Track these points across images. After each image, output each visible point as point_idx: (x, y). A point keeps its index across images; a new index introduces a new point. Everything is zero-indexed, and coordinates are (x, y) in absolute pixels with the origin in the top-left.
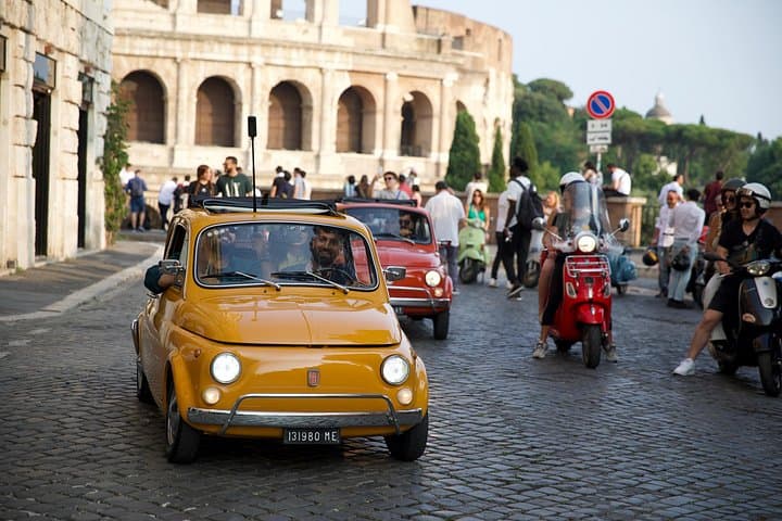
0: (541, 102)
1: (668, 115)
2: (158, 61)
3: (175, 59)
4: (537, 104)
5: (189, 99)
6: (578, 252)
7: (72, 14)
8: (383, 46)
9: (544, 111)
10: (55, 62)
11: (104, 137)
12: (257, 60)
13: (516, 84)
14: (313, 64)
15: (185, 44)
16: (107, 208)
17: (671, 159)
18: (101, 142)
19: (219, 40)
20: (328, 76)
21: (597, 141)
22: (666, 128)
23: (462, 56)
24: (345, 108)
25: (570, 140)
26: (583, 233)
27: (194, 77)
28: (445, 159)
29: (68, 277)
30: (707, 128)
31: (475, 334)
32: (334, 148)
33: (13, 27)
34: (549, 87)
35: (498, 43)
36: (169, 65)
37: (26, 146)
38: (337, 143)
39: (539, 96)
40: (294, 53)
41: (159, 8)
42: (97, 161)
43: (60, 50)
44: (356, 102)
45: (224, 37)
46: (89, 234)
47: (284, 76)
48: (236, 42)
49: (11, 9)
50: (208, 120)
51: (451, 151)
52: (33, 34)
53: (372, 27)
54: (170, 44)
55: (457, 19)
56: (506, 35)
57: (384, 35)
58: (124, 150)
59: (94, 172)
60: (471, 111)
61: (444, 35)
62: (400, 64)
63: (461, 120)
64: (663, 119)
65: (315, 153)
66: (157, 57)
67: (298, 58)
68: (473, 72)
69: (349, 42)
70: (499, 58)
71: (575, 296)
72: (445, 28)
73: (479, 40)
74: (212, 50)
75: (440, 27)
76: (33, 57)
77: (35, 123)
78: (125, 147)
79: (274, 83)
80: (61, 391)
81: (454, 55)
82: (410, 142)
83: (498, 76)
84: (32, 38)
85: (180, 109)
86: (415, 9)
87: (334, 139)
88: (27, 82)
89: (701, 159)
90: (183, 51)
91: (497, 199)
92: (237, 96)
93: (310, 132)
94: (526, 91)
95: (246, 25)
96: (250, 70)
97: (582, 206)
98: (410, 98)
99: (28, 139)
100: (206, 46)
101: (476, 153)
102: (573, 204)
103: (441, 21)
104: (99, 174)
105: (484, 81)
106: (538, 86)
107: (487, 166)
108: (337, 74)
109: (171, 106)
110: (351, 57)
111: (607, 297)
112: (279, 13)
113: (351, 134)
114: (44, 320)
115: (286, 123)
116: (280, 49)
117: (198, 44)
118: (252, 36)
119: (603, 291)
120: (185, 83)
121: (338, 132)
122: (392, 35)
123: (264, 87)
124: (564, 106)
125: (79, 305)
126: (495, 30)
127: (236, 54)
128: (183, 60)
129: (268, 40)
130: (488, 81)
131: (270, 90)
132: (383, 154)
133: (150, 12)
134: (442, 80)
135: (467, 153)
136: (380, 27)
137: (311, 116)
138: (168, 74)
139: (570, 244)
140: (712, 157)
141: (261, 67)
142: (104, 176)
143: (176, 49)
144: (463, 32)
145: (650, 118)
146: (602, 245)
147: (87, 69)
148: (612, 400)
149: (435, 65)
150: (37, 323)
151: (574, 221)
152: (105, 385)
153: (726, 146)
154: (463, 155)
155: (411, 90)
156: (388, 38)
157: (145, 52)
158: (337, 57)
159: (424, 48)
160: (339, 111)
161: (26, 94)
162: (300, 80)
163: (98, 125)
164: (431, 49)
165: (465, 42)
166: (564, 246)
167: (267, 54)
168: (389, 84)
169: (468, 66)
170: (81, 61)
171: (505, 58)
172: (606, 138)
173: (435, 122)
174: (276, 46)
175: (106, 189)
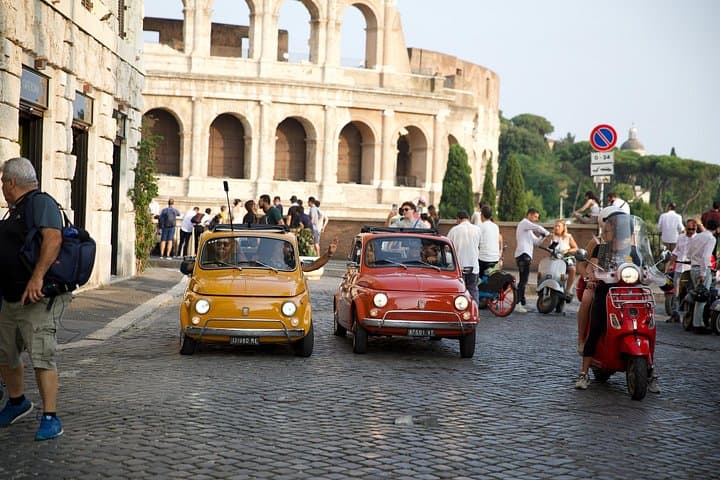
0: (524, 136)
1: (642, 148)
2: (175, 100)
3: (190, 97)
4: (520, 137)
5: (203, 134)
6: (621, 283)
7: (108, 55)
8: (381, 85)
9: (526, 144)
10: (93, 99)
11: (135, 170)
12: (266, 98)
13: (502, 120)
14: (316, 102)
15: (199, 83)
16: (137, 237)
17: (645, 188)
18: (133, 175)
19: (231, 80)
20: (330, 113)
21: (600, 172)
22: (641, 159)
23: (454, 94)
24: (345, 142)
25: (552, 170)
26: (626, 264)
27: (207, 114)
28: (438, 188)
29: (105, 304)
30: (679, 159)
31: (511, 363)
32: (335, 178)
33: (55, 67)
34: (531, 122)
35: (485, 83)
36: (185, 103)
37: (66, 180)
38: (338, 174)
39: (522, 130)
40: (299, 91)
41: (176, 52)
42: (129, 193)
43: (97, 89)
44: (356, 136)
45: (235, 78)
46: (121, 261)
47: (290, 112)
48: (246, 82)
49: (55, 51)
50: (220, 154)
51: (445, 181)
52: (73, 74)
53: (371, 68)
54: (186, 84)
55: (448, 60)
56: (493, 74)
57: (381, 75)
58: (154, 182)
59: (126, 203)
60: (462, 143)
61: (436, 74)
62: (397, 101)
63: (454, 153)
64: (638, 151)
65: (318, 184)
66: (174, 96)
67: (303, 96)
68: (464, 108)
69: (350, 82)
70: (487, 96)
71: (619, 327)
72: (438, 69)
73: (469, 79)
74: (224, 90)
75: (432, 66)
76: (73, 96)
77: (75, 158)
78: (155, 180)
79: (281, 119)
80: (119, 429)
81: (446, 92)
82: (406, 173)
83: (486, 112)
84: (73, 78)
85: (194, 143)
86: (410, 51)
87: (336, 170)
88: (67, 120)
89: (672, 188)
90: (197, 90)
91: (516, 228)
92: (247, 132)
93: (314, 164)
94: (509, 125)
95: (255, 66)
96: (258, 108)
97: (623, 238)
98: (405, 132)
99: (68, 174)
100: (218, 86)
101: (468, 182)
102: (615, 236)
103: (434, 62)
104: (130, 205)
105: (473, 116)
106: (522, 121)
107: (478, 194)
108: (339, 110)
109: (186, 141)
110: (351, 95)
111: (652, 328)
112: (286, 56)
113: (351, 165)
114: (90, 348)
115: (291, 157)
116: (286, 89)
117: (212, 85)
118: (261, 76)
119: (647, 323)
120: (199, 120)
121: (339, 164)
122: (389, 75)
123: (271, 123)
124: (546, 139)
125: (120, 333)
126: (484, 70)
127: (246, 93)
128: (197, 99)
129: (274, 80)
130: (477, 116)
131: (277, 125)
132: (381, 184)
133: (168, 55)
134: (435, 116)
135: (460, 183)
136: (378, 68)
137: (315, 150)
138: (183, 111)
139: (613, 275)
140: (683, 187)
141: (269, 105)
142: (135, 206)
143: (191, 88)
144: (454, 72)
145: (624, 151)
146: (645, 277)
147: (121, 107)
148: (673, 437)
149: (429, 102)
150: (83, 352)
151: (616, 252)
152: (163, 421)
153: (697, 177)
154: (456, 184)
155: (406, 125)
156: (385, 77)
157: (163, 92)
158: (339, 95)
159: (418, 87)
160: (340, 144)
161: (67, 130)
162: (305, 116)
163: (130, 159)
164: (425, 88)
165: (456, 81)
166: (607, 278)
167: (274, 93)
168: (386, 119)
169: (459, 103)
170: (116, 99)
171: (492, 95)
172: (609, 170)
173: (429, 154)
174: (283, 85)
175: (136, 219)
